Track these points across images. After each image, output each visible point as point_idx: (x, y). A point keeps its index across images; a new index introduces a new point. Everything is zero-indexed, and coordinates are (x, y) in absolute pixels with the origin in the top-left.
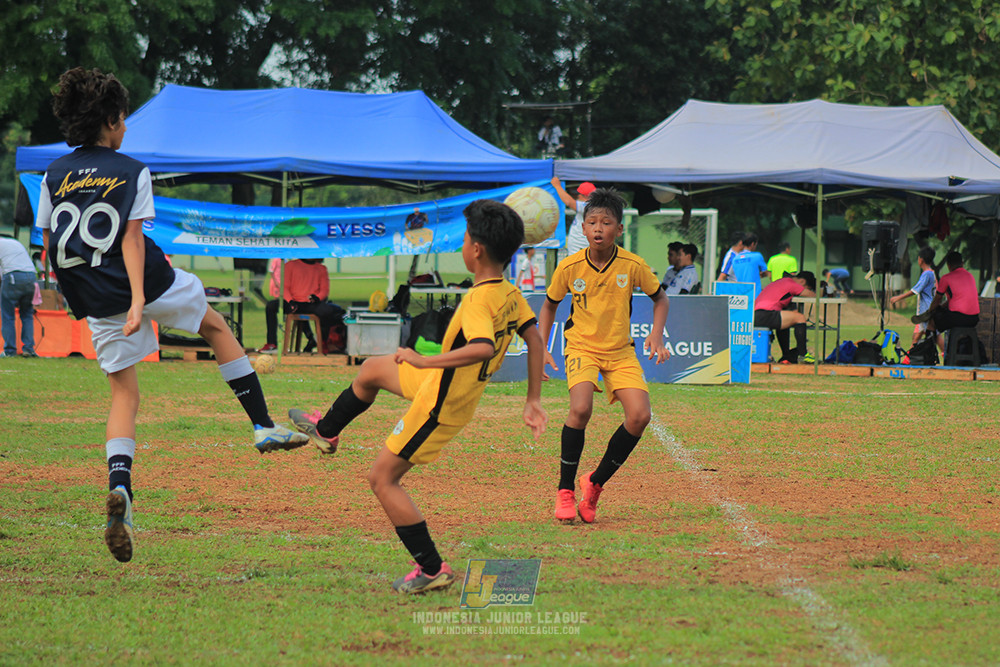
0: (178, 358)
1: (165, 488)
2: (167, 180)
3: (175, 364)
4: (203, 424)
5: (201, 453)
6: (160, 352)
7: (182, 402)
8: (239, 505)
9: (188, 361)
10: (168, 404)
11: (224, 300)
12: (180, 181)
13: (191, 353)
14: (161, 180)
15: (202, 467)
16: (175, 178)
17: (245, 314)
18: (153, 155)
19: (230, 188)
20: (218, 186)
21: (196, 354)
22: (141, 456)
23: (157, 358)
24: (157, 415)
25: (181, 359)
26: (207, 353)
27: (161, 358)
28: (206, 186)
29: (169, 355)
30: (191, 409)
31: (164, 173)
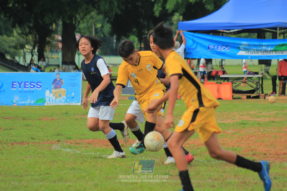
0: (239, 98)
1: (238, 147)
2: (233, 32)
3: (239, 100)
4: (250, 122)
5: (251, 133)
6: (233, 96)
7: (242, 115)
8: (266, 152)
9: (243, 99)
10: (237, 115)
11: (256, 76)
12: (239, 32)
13: (244, 96)
14: (232, 32)
15: (251, 138)
16: (237, 31)
17: (264, 81)
18: (229, 23)
19: (256, 34)
20: (251, 34)
21: (246, 96)
22: (229, 135)
23: (232, 98)
24: (233, 120)
25: (241, 98)
26: (251, 96)
27: (233, 98)
28: (247, 34)
29: (236, 97)
30: (246, 117)
31: (233, 30)
